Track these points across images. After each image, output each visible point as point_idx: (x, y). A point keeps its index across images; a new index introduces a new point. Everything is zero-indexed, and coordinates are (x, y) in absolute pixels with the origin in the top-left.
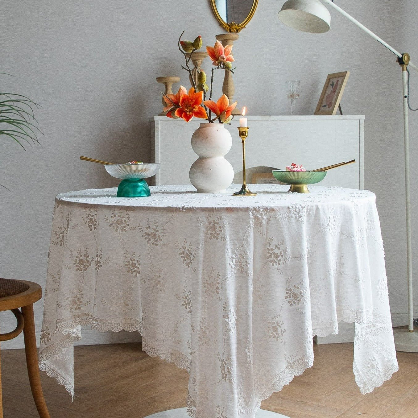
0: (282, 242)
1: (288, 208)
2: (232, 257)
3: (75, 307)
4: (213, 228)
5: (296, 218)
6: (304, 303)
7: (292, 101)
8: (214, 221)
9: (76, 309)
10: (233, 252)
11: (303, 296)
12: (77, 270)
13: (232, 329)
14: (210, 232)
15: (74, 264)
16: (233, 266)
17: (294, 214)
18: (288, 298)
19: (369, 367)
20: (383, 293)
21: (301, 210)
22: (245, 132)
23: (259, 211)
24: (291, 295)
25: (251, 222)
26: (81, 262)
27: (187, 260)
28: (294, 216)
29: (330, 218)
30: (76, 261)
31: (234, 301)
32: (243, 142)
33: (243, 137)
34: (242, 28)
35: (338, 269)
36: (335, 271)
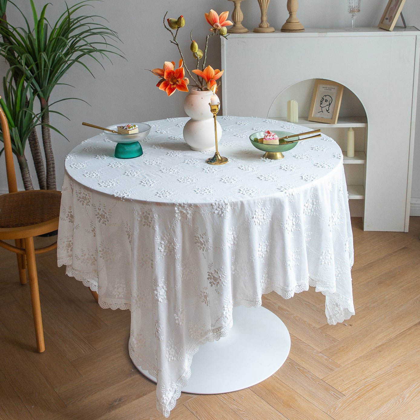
0: (205, 234)
1: (212, 205)
2: (161, 243)
3: (70, 249)
4: (146, 218)
5: (218, 214)
6: (222, 286)
8: (146, 212)
10: (162, 239)
11: (221, 280)
12: (69, 222)
13: (160, 299)
14: (144, 220)
15: (67, 217)
16: (162, 250)
17: (216, 210)
18: (209, 280)
21: (224, 207)
23: (184, 207)
24: (212, 277)
25: (176, 216)
27: (130, 238)
28: (216, 212)
29: (255, 211)
30: (68, 215)
31: (164, 277)
35: (268, 251)
36: (266, 253)
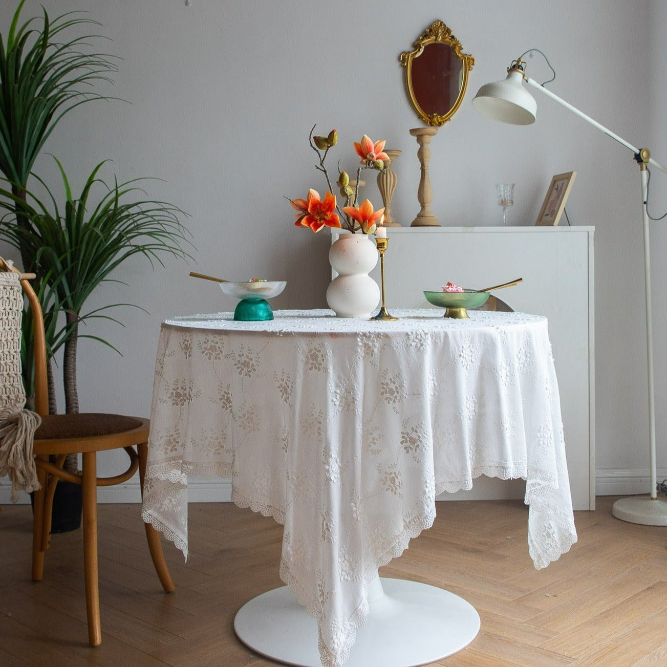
0: (399, 376)
1: (407, 334)
2: (335, 392)
3: (170, 448)
4: (314, 357)
5: (416, 346)
6: (423, 450)
7: (504, 209)
8: (315, 348)
9: (172, 451)
10: (337, 386)
11: (421, 441)
12: (173, 404)
13: (333, 478)
14: (311, 361)
15: (170, 398)
16: (337, 403)
17: (413, 341)
18: (404, 444)
19: (544, 536)
20: (546, 443)
21: (423, 337)
22: (384, 244)
23: (370, 337)
24: (408, 439)
25: (359, 350)
26: (178, 395)
27: (285, 395)
28: (414, 344)
29: (463, 347)
30: (172, 393)
31: (337, 445)
32: (381, 255)
33: (382, 250)
34: (446, 120)
35: (477, 411)
36: (473, 413)
